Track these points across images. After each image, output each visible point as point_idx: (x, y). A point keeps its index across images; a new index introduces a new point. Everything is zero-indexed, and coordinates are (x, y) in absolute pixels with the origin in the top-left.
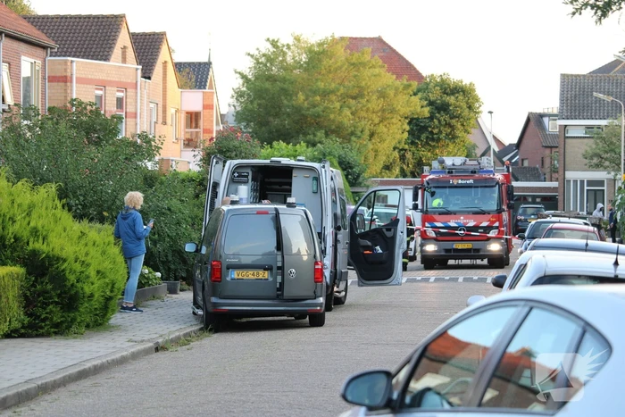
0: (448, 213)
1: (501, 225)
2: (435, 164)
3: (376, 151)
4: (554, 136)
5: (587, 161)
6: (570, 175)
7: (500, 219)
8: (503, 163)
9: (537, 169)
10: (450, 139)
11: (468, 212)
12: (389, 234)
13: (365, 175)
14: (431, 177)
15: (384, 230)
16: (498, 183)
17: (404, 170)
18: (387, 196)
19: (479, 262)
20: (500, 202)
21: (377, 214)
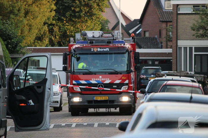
0: (90, 73)
1: (130, 82)
2: (78, 36)
3: (30, 26)
4: (169, 13)
5: (195, 32)
6: (181, 43)
7: (129, 78)
8: (129, 35)
9: (156, 39)
10: (88, 16)
11: (105, 73)
12: (39, 91)
13: (22, 45)
14: (77, 46)
15: (36, 87)
16: (127, 51)
17: (52, 40)
18: (39, 61)
19: (113, 110)
20: (129, 65)
21: (30, 75)
